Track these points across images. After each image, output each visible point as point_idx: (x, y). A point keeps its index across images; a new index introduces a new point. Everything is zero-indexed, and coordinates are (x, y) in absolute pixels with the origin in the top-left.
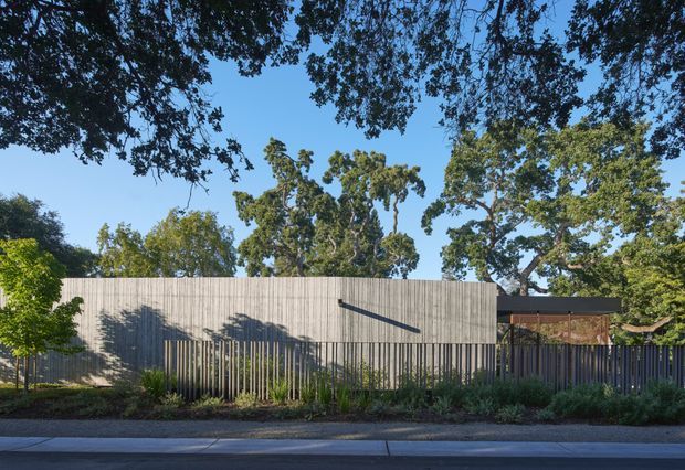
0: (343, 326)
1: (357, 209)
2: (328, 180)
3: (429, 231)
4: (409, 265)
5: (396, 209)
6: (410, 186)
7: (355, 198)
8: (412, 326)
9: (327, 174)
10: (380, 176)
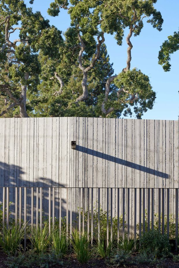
0: (76, 171)
1: (85, 43)
2: (55, 13)
3: (167, 68)
4: (144, 104)
5: (130, 44)
6: (145, 18)
7: (84, 32)
8: (152, 168)
9: (53, 5)
10: (112, 8)
